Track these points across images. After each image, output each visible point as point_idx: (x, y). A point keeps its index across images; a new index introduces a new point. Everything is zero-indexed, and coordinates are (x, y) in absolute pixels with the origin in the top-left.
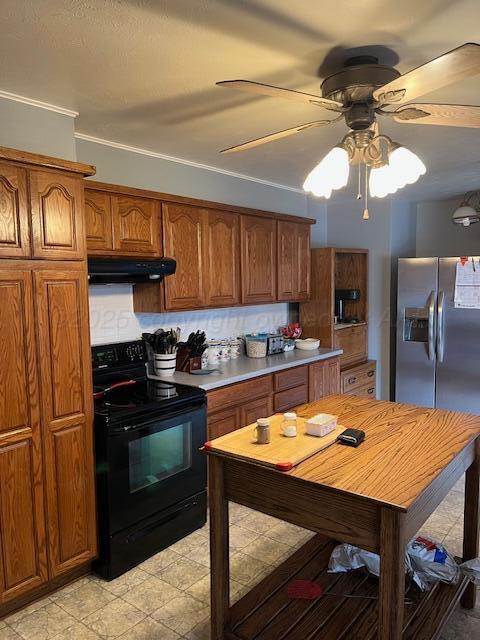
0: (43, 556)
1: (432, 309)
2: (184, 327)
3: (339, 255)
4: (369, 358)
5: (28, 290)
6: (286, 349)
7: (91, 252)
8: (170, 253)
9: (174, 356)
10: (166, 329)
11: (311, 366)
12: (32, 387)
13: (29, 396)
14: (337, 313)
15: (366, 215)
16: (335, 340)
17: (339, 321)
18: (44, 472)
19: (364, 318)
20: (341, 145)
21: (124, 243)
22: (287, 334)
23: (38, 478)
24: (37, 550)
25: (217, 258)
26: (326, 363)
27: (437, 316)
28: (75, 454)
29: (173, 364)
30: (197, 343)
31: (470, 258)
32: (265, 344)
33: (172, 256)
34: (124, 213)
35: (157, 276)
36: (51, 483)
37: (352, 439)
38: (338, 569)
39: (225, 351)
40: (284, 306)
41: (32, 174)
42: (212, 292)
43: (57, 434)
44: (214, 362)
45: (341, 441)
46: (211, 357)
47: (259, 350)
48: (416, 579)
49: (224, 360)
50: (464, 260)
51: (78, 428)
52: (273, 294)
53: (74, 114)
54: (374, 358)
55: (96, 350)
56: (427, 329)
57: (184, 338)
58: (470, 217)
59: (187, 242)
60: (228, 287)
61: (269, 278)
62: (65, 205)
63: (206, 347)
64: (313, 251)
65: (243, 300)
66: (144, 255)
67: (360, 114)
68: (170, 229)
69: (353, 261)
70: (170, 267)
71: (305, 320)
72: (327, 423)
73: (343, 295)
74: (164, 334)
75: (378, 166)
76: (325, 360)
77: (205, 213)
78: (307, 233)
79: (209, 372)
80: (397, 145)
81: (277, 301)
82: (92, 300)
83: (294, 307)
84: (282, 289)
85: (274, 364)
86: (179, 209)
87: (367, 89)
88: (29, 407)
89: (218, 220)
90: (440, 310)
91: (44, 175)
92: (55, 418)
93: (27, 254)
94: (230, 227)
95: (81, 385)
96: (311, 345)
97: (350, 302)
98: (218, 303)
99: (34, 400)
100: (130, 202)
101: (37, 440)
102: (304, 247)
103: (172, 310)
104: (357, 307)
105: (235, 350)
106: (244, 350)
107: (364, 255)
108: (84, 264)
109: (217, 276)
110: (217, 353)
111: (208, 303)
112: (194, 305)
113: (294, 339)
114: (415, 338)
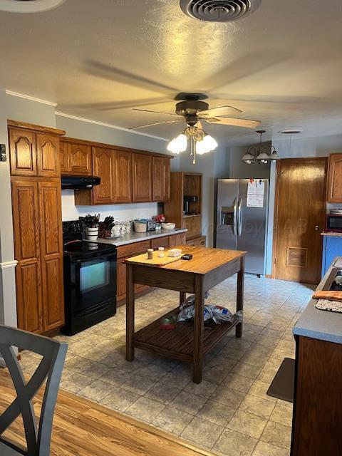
0: (41, 320)
1: (235, 208)
2: (102, 214)
3: (186, 176)
4: (203, 235)
5: (36, 191)
6: (157, 228)
7: (62, 173)
8: (96, 173)
9: (97, 229)
10: (92, 215)
11: (171, 237)
12: (37, 238)
13: (36, 243)
14: (185, 209)
15: (194, 162)
16: (183, 224)
17: (186, 214)
18: (42, 280)
19: (200, 213)
20: (183, 133)
21: (74, 168)
22: (157, 220)
23: (40, 282)
24: (38, 317)
25: (120, 177)
26: (178, 236)
27: (238, 211)
28: (56, 273)
29: (97, 233)
30: (109, 222)
31: (255, 180)
32: (145, 225)
33: (97, 175)
34: (74, 152)
35: (91, 186)
36: (45, 286)
37: (188, 258)
38: (181, 319)
39: (123, 228)
40: (156, 204)
41: (38, 135)
42: (118, 195)
43: (47, 262)
44: (118, 234)
45: (183, 258)
46: (116, 231)
47: (142, 228)
48: (214, 319)
49: (123, 233)
50: (252, 181)
51: (57, 260)
52: (150, 197)
53: (55, 105)
54: (205, 235)
55: (65, 223)
56: (233, 218)
57: (102, 220)
58: (250, 160)
59: (105, 167)
60: (126, 193)
61: (148, 188)
62: (52, 150)
63: (114, 225)
64: (171, 173)
65: (134, 200)
66: (83, 174)
67: (192, 119)
68: (96, 160)
69: (193, 179)
70: (97, 181)
71: (166, 212)
72: (177, 252)
73: (188, 199)
74: (91, 217)
75: (200, 140)
76: (177, 234)
77: (113, 152)
78: (169, 163)
79: (115, 238)
80: (206, 134)
81: (152, 201)
82: (62, 197)
83: (161, 205)
84: (155, 195)
85: (150, 235)
86: (101, 150)
87: (194, 111)
88: (36, 248)
89: (120, 156)
90: (240, 208)
91: (43, 136)
92: (46, 254)
93: (35, 174)
94: (127, 160)
95: (58, 239)
96: (171, 226)
97: (192, 204)
98: (120, 201)
99: (38, 245)
100: (77, 147)
101: (39, 263)
102: (167, 171)
103: (97, 204)
104: (196, 206)
105: (129, 228)
106: (134, 228)
107: (200, 177)
108: (59, 180)
109: (120, 186)
110: (119, 229)
111: (116, 201)
112: (108, 202)
113: (161, 223)
114: (226, 223)
